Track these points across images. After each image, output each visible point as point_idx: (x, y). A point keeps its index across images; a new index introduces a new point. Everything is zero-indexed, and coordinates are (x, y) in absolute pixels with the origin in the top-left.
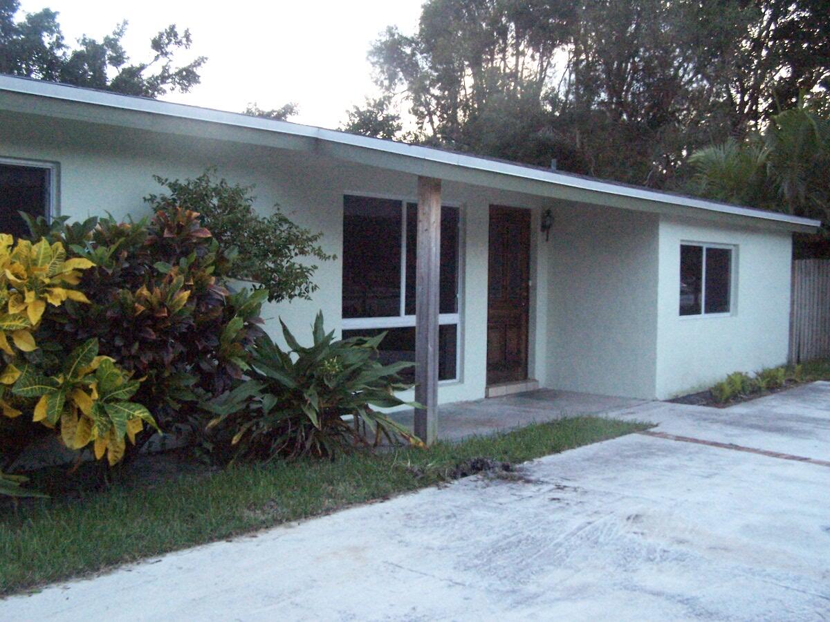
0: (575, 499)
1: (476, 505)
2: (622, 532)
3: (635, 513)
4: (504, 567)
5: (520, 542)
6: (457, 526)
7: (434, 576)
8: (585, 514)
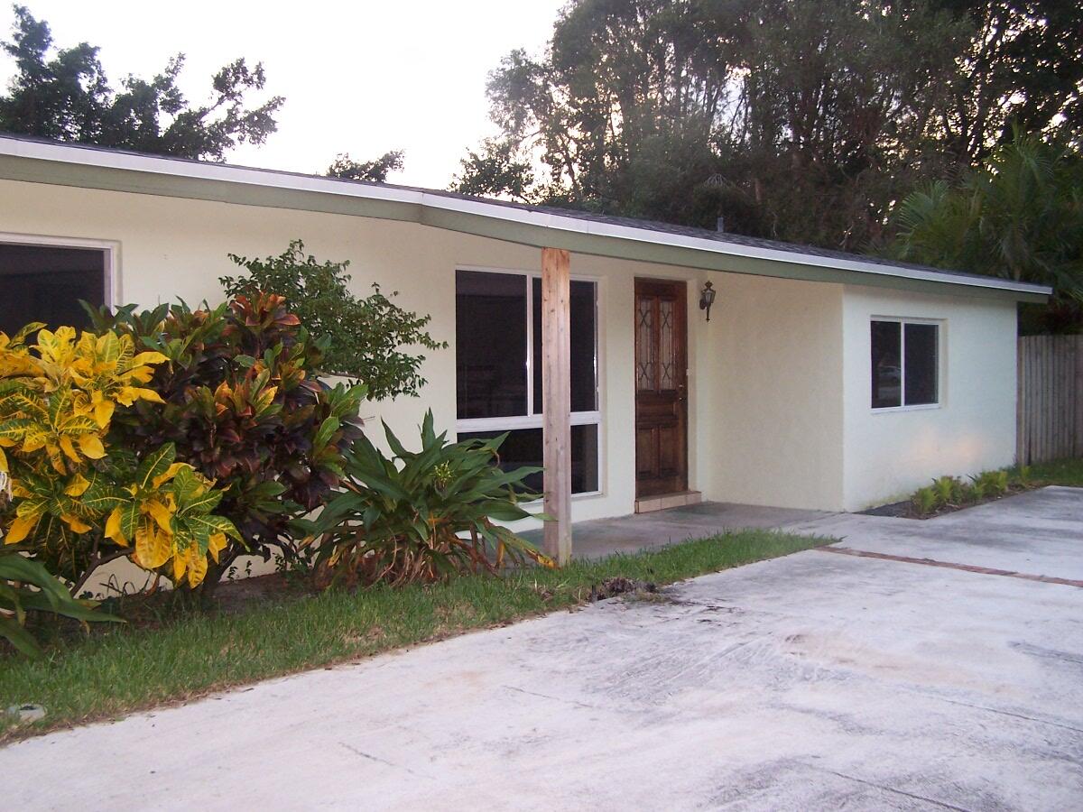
0: (728, 621)
1: (612, 628)
2: (778, 652)
3: (796, 634)
4: (639, 689)
5: (659, 664)
6: (588, 650)
7: (558, 699)
8: (737, 636)
